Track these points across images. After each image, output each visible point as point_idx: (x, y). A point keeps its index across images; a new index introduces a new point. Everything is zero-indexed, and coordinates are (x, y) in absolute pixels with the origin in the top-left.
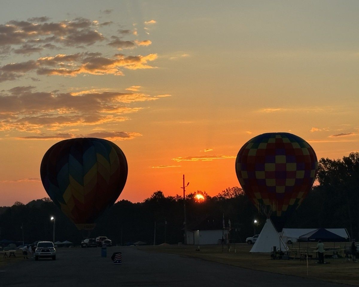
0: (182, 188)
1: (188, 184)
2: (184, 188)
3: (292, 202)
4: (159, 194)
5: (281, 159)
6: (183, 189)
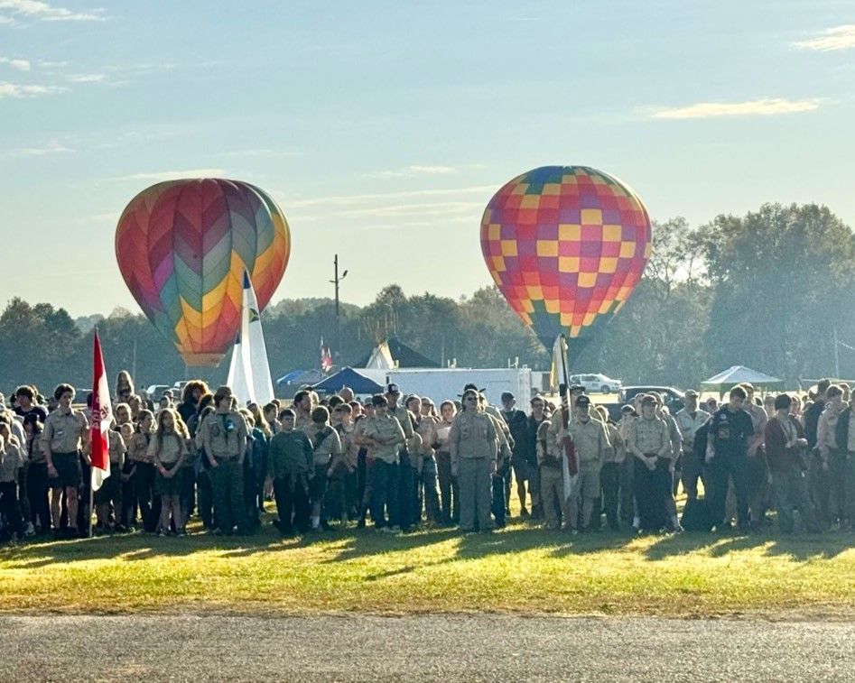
0: (332, 282)
1: (345, 274)
2: (337, 282)
3: (605, 307)
4: (394, 291)
5: (592, 217)
6: (334, 284)
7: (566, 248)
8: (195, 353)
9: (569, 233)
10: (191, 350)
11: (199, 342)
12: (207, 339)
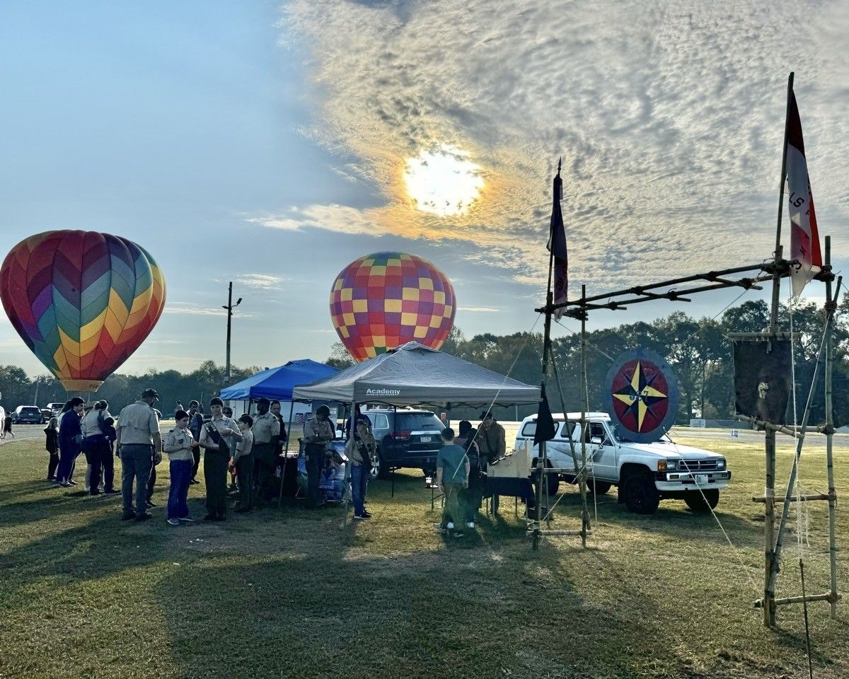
0: (225, 307)
1: (239, 302)
2: (230, 308)
6: (227, 310)
7: (408, 307)
8: (73, 379)
9: (410, 294)
10: (69, 376)
11: (78, 369)
12: (85, 366)
